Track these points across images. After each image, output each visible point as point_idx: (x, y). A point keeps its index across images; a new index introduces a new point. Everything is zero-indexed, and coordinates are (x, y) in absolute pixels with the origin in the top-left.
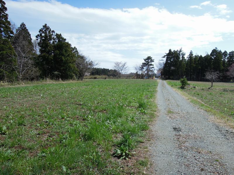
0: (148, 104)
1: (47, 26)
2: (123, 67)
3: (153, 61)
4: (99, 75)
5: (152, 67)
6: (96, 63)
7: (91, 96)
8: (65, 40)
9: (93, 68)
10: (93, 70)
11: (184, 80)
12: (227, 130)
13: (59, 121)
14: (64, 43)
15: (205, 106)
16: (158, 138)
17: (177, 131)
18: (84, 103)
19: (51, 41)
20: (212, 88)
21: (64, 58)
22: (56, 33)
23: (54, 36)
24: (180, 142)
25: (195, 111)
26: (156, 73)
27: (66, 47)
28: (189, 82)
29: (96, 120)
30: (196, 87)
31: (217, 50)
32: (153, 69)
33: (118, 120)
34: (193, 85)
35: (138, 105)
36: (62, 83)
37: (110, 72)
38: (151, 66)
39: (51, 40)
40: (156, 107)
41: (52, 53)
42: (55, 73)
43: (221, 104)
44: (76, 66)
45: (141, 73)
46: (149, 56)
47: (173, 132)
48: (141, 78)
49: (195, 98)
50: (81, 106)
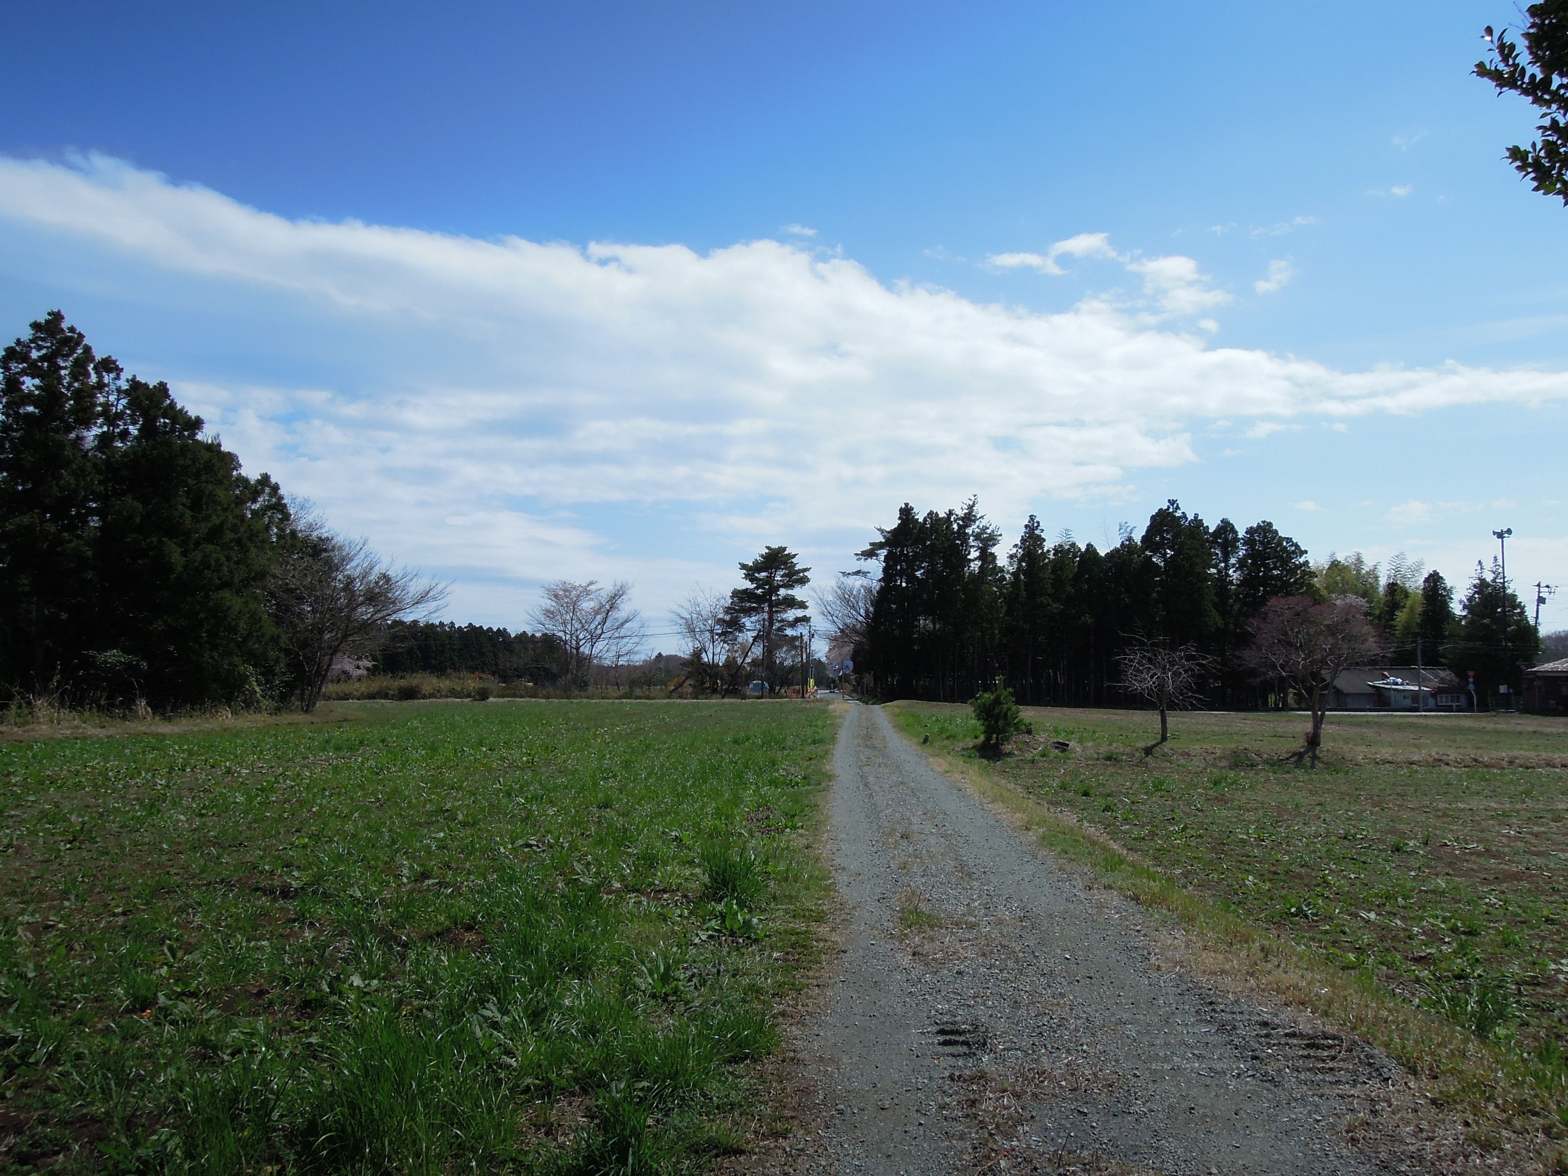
0: (769, 869)
1: (65, 325)
2: (604, 621)
3: (803, 581)
4: (440, 670)
5: (798, 620)
6: (415, 588)
7: (368, 827)
8: (197, 424)
9: (398, 623)
10: (394, 637)
11: (997, 702)
12: (1266, 1017)
13: (107, 1032)
14: (184, 449)
15: (1133, 865)
16: (841, 1112)
17: (964, 1049)
18: (318, 879)
19: (85, 433)
20: (1167, 747)
21: (184, 554)
22: (126, 375)
23: (112, 398)
24: (982, 1125)
25: (1071, 906)
26: (824, 659)
27: (197, 475)
28: (1028, 714)
29: (400, 1002)
30: (1072, 744)
31: (1178, 514)
32: (805, 632)
33: (562, 996)
34: (1056, 730)
35: (706, 879)
36: (156, 735)
37: (511, 652)
38: (791, 614)
39: (87, 423)
40: (827, 889)
41: (92, 512)
42: (101, 657)
43: (1219, 847)
44: (266, 610)
45: (723, 658)
46: (775, 546)
47: (938, 1056)
48: (726, 693)
49: (1069, 818)
50: (293, 906)
